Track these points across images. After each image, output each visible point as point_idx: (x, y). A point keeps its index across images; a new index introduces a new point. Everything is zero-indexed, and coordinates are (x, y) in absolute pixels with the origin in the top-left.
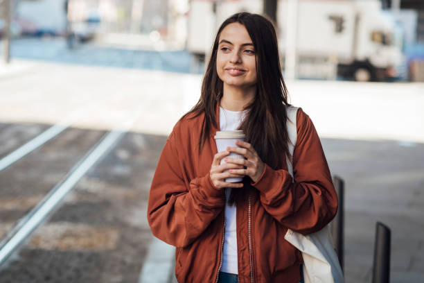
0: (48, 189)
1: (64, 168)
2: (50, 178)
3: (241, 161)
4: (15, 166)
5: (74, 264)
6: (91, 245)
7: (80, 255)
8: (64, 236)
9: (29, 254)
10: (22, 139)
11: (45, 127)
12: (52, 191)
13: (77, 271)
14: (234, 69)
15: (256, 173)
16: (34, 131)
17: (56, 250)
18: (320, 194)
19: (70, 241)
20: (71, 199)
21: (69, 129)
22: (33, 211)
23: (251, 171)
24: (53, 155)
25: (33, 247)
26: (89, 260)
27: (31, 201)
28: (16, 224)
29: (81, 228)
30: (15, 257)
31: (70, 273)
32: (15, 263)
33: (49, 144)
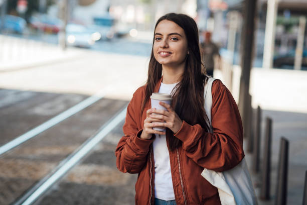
0: (83, 141)
1: (96, 126)
2: (85, 133)
3: (161, 117)
4: (63, 124)
5: (97, 194)
6: (110, 181)
7: (101, 188)
8: (92, 174)
9: (65, 186)
10: (69, 104)
11: (85, 97)
12: (86, 142)
13: (98, 199)
14: (164, 52)
15: (174, 125)
16: (77, 99)
17: (85, 184)
18: (226, 142)
19: (95, 178)
20: (99, 148)
21: (103, 99)
22: (70, 156)
23: (170, 124)
24: (89, 117)
25: (68, 181)
26: (107, 191)
27: (71, 148)
28: (58, 164)
29: (104, 169)
30: (55, 187)
31: (93, 200)
32: (55, 191)
33: (88, 109)
